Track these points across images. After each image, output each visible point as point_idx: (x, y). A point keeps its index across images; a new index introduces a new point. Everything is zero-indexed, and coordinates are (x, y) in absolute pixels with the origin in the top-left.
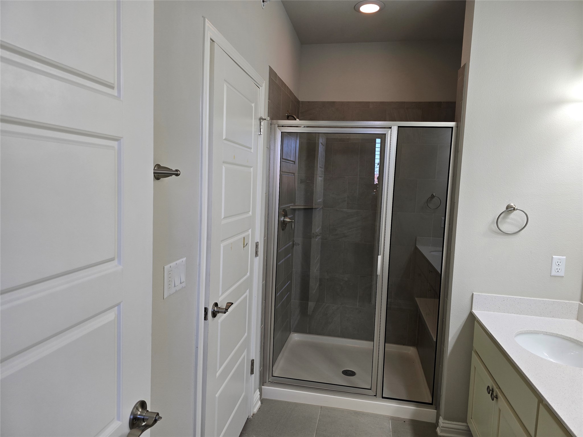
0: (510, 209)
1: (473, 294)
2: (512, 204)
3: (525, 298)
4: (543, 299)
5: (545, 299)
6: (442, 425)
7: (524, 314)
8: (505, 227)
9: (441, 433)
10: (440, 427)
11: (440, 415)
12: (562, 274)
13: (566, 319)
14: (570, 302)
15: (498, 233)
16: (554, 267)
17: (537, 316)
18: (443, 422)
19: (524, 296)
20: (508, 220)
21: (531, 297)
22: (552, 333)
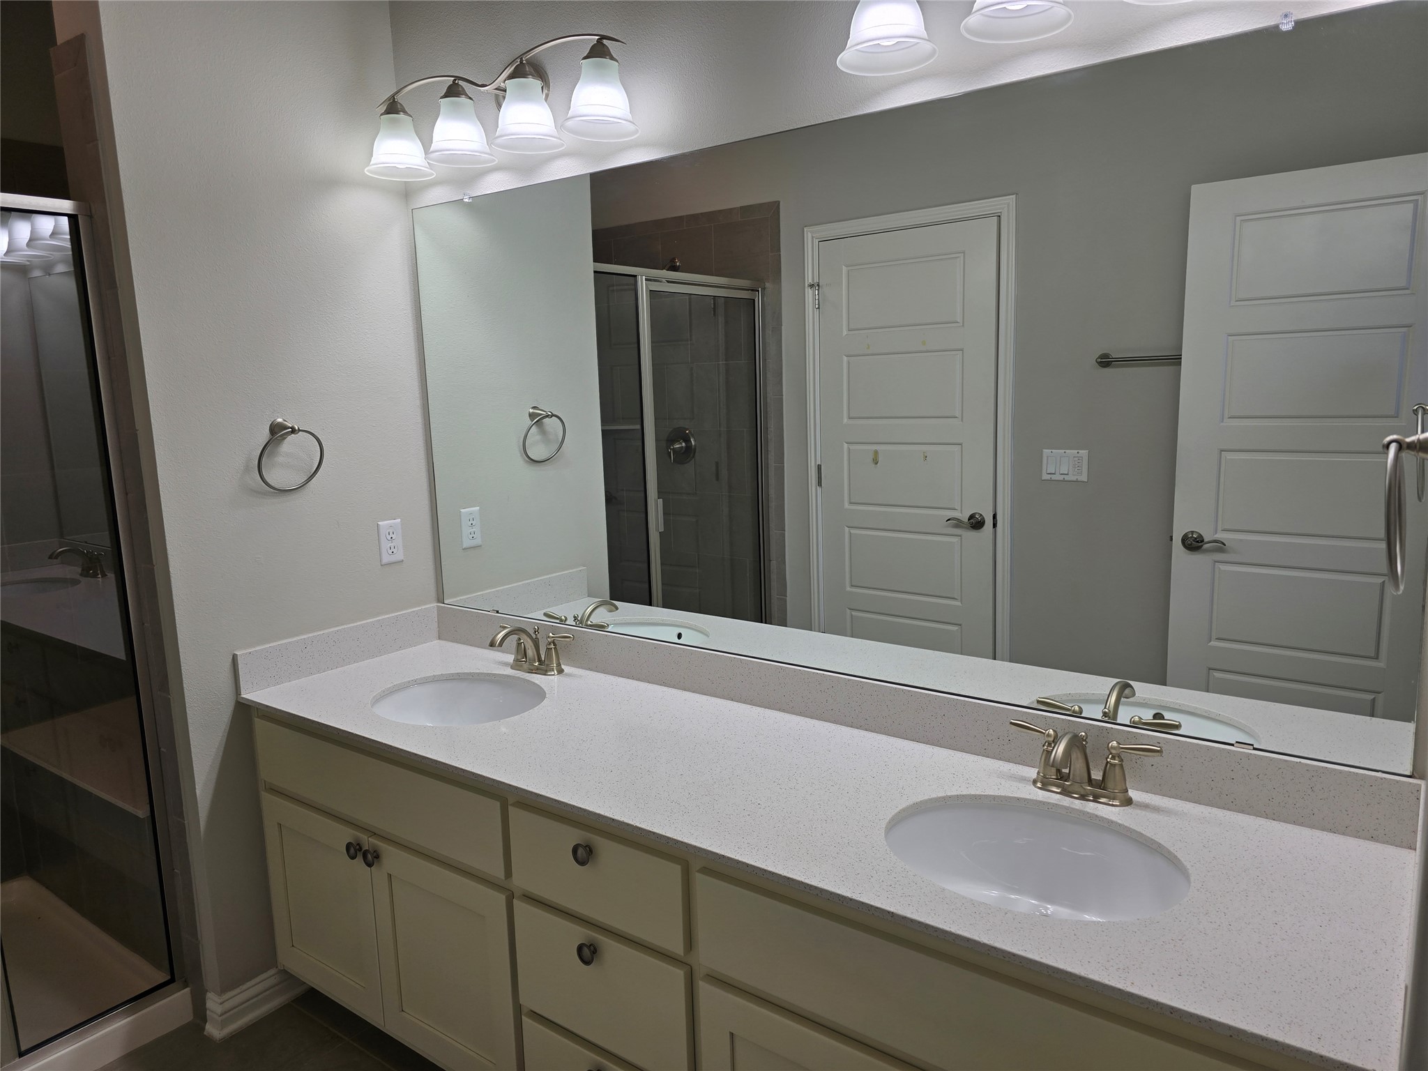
0: (278, 432)
1: (235, 658)
2: (280, 420)
3: (346, 626)
4: (378, 618)
5: (380, 618)
6: (219, 1010)
7: (349, 663)
8: (277, 476)
9: (222, 1029)
10: (215, 1016)
11: (207, 991)
12: (399, 556)
13: (422, 643)
14: (423, 607)
15: (264, 494)
16: (385, 545)
17: (373, 657)
18: (220, 1001)
19: (343, 624)
20: (280, 459)
21: (356, 622)
22: (424, 678)
